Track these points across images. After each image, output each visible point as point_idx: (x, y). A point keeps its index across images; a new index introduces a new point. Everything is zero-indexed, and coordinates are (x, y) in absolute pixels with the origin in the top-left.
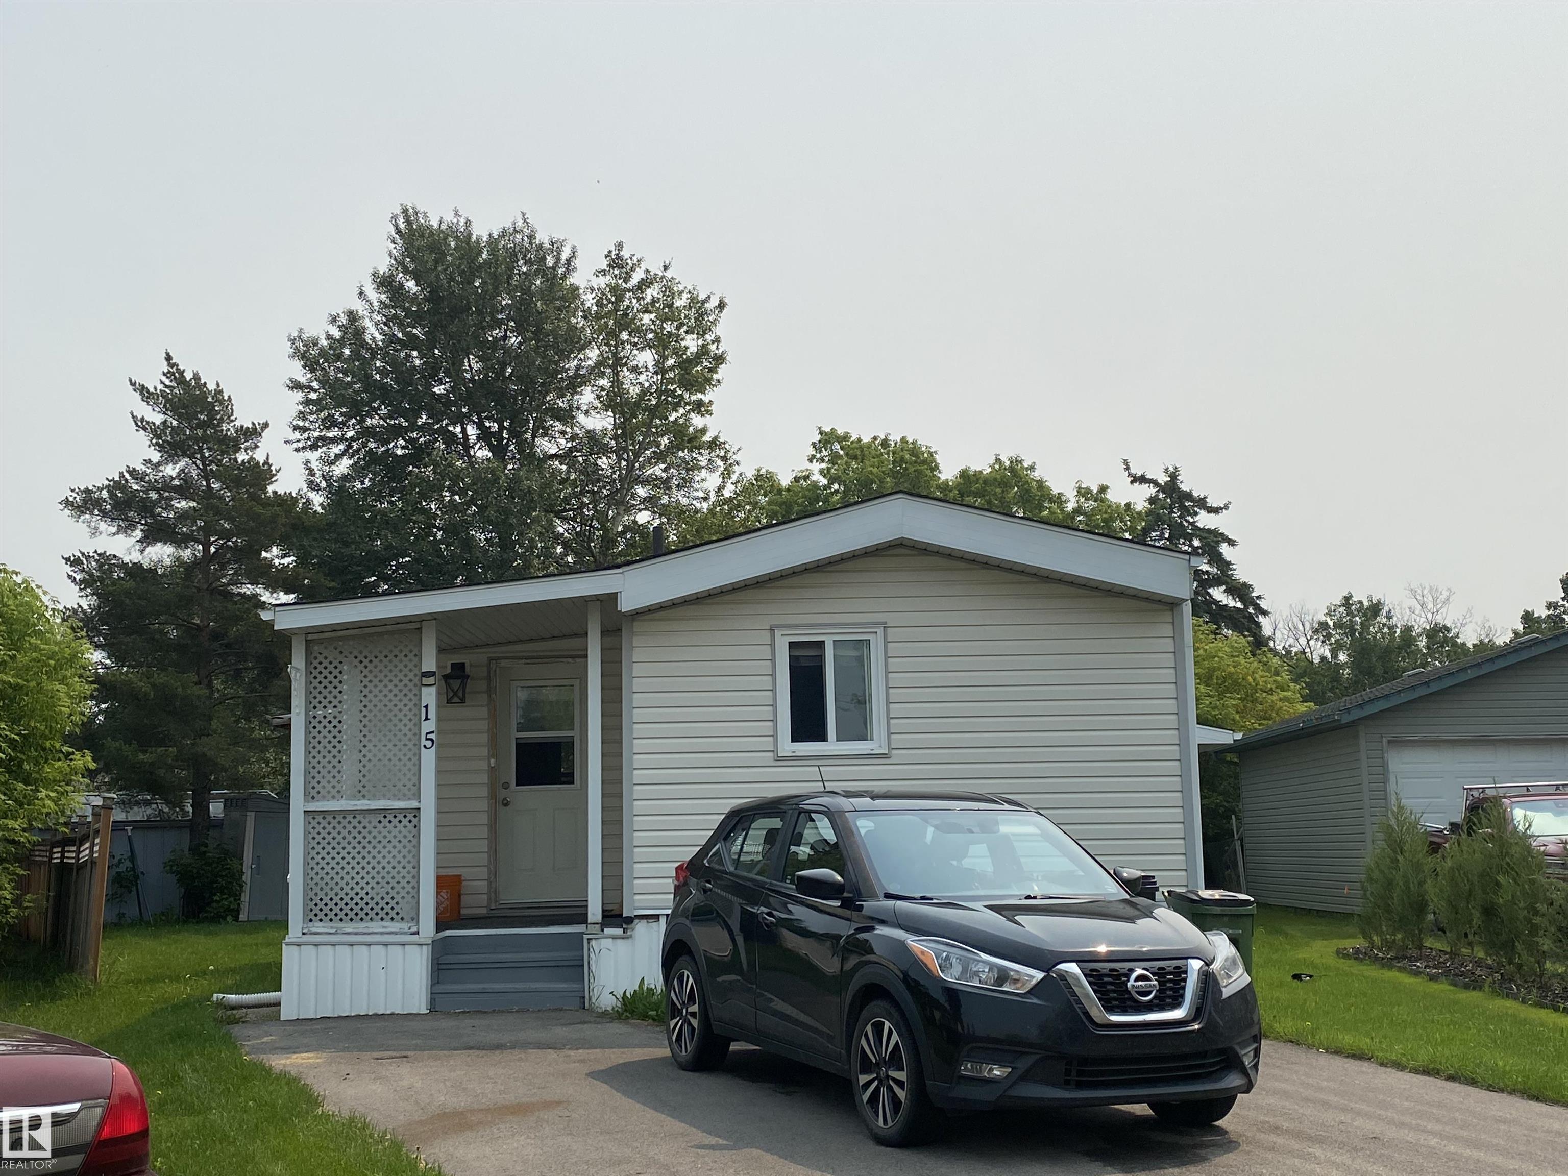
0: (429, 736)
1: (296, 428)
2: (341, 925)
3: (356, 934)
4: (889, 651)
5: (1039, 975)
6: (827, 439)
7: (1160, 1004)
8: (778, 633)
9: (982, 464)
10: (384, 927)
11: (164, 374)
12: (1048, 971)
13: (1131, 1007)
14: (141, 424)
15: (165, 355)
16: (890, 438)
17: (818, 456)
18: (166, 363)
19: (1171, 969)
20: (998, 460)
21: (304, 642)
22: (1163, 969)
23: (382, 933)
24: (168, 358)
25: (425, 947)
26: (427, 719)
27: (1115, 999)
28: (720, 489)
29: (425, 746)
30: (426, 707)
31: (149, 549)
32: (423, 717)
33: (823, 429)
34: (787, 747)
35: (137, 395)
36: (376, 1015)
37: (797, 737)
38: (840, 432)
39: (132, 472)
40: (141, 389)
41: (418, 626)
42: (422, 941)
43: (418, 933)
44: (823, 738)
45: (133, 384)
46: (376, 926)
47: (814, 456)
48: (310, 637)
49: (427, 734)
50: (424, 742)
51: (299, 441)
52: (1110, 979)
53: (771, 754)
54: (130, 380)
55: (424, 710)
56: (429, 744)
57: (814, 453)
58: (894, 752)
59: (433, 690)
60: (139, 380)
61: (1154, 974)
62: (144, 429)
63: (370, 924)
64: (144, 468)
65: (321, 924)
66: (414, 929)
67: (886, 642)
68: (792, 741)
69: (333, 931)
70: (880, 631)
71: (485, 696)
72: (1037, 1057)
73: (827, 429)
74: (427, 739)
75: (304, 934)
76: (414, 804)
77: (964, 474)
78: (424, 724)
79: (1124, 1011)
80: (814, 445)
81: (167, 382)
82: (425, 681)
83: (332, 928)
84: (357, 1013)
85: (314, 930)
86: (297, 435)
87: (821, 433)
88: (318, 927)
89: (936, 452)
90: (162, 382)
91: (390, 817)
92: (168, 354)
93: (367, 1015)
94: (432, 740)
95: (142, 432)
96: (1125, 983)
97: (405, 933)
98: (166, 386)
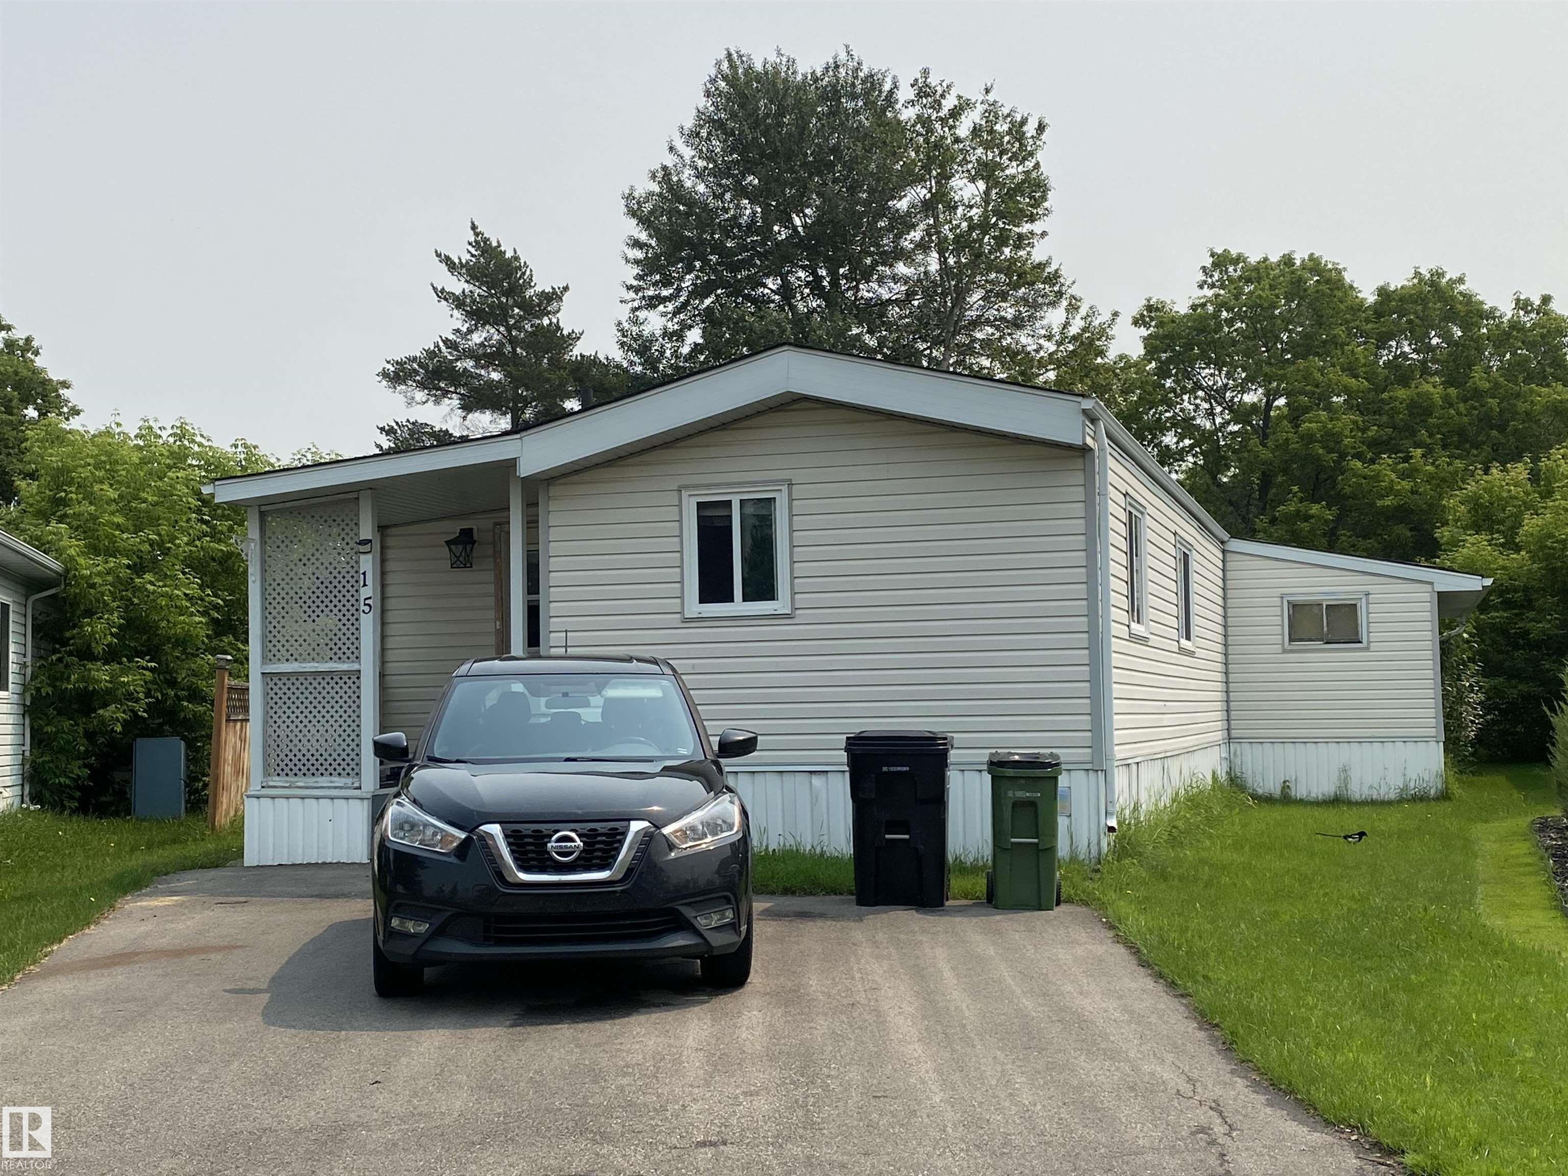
0: (367, 602)
1: (630, 287)
2: (294, 779)
3: (307, 788)
4: (794, 509)
5: (463, 835)
6: (1221, 261)
7: (584, 863)
8: (685, 494)
9: (1399, 280)
10: (331, 782)
11: (470, 244)
12: (471, 831)
13: (552, 867)
14: (443, 295)
15: (470, 224)
16: (1295, 256)
17: (1210, 281)
18: (472, 232)
19: (603, 831)
20: (1417, 274)
21: (257, 516)
22: (595, 830)
23: (329, 788)
24: (474, 227)
25: (366, 802)
26: (365, 585)
27: (533, 859)
28: (1066, 325)
29: (363, 611)
30: (364, 574)
31: (470, 416)
32: (362, 583)
33: (1215, 250)
34: (695, 608)
35: (444, 267)
36: (324, 863)
37: (705, 598)
38: (1234, 253)
39: (446, 341)
40: (448, 261)
41: (354, 495)
42: (365, 795)
43: (360, 788)
44: (731, 599)
45: (438, 255)
46: (324, 781)
47: (1205, 282)
48: (263, 508)
49: (366, 599)
50: (362, 607)
51: (634, 300)
52: (531, 840)
53: (678, 616)
54: (436, 252)
55: (362, 576)
56: (367, 609)
57: (1204, 278)
58: (798, 612)
59: (370, 556)
60: (444, 251)
61: (579, 836)
62: (446, 300)
63: (321, 779)
64: (454, 337)
65: (277, 778)
66: (357, 785)
67: (791, 500)
68: (700, 602)
69: (287, 785)
70: (785, 488)
71: (491, 560)
72: (449, 913)
73: (1220, 251)
74: (365, 605)
75: (263, 787)
76: (356, 667)
77: (1383, 292)
78: (362, 590)
79: (542, 870)
80: (1204, 269)
81: (473, 251)
82: (362, 548)
83: (286, 782)
84: (309, 861)
85: (271, 784)
86: (632, 295)
87: (1212, 255)
88: (275, 781)
89: (1345, 269)
90: (469, 252)
91: (337, 679)
92: (473, 223)
93: (317, 863)
94: (369, 605)
95: (444, 303)
96: (546, 844)
97: (349, 788)
98: (473, 256)
